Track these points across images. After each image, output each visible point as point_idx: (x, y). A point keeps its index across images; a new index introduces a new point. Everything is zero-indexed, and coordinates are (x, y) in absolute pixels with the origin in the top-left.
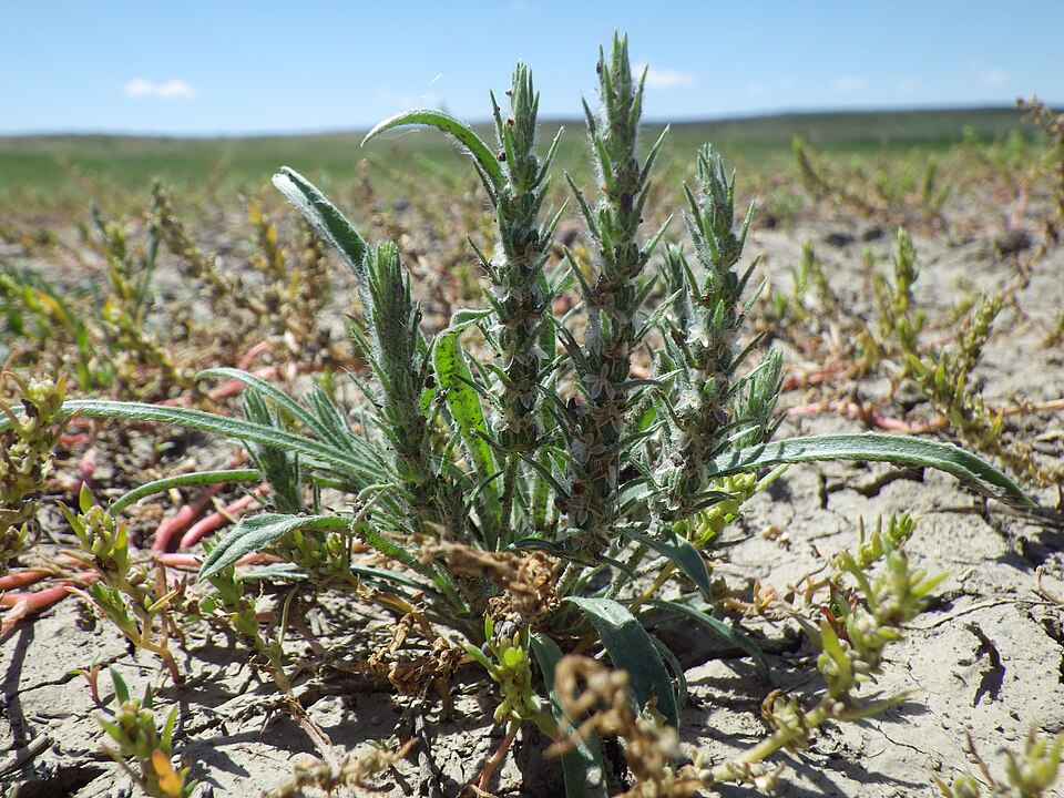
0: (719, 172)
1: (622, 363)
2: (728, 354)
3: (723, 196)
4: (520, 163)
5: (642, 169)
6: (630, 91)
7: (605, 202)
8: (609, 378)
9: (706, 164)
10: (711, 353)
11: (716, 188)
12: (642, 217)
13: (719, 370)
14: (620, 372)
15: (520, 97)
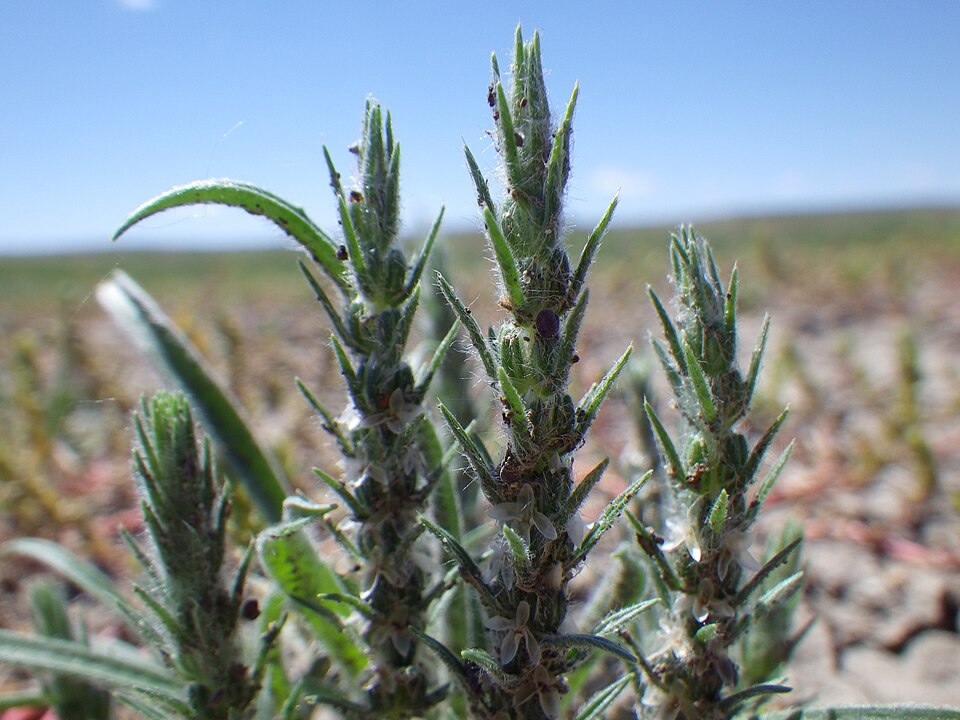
0: (707, 269)
1: (552, 600)
2: (735, 571)
3: (717, 308)
4: (375, 262)
5: (573, 267)
6: (547, 131)
7: (511, 327)
8: (532, 624)
9: (684, 256)
10: (707, 568)
11: (703, 295)
12: (576, 352)
13: (720, 596)
14: (550, 616)
15: (371, 156)
